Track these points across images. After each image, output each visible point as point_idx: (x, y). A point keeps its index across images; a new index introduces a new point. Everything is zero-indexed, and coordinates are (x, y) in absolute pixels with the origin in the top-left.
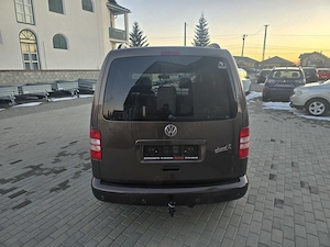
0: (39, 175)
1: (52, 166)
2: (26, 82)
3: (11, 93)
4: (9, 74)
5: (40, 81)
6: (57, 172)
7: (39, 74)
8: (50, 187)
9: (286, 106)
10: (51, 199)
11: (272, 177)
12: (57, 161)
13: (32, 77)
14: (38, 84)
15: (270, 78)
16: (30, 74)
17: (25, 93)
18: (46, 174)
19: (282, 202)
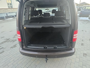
0: (8, 42)
1: (12, 39)
2: (9, 12)
3: (4, 15)
4: (4, 10)
5: (13, 12)
6: (14, 41)
7: (12, 9)
8: (11, 46)
9: (87, 18)
10: (10, 51)
11: (82, 44)
12: (14, 37)
13: (10, 10)
14: (12, 13)
15: (83, 9)
16: (10, 9)
17: (8, 15)
18: (10, 42)
19: (86, 54)
